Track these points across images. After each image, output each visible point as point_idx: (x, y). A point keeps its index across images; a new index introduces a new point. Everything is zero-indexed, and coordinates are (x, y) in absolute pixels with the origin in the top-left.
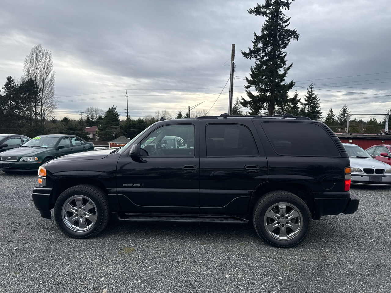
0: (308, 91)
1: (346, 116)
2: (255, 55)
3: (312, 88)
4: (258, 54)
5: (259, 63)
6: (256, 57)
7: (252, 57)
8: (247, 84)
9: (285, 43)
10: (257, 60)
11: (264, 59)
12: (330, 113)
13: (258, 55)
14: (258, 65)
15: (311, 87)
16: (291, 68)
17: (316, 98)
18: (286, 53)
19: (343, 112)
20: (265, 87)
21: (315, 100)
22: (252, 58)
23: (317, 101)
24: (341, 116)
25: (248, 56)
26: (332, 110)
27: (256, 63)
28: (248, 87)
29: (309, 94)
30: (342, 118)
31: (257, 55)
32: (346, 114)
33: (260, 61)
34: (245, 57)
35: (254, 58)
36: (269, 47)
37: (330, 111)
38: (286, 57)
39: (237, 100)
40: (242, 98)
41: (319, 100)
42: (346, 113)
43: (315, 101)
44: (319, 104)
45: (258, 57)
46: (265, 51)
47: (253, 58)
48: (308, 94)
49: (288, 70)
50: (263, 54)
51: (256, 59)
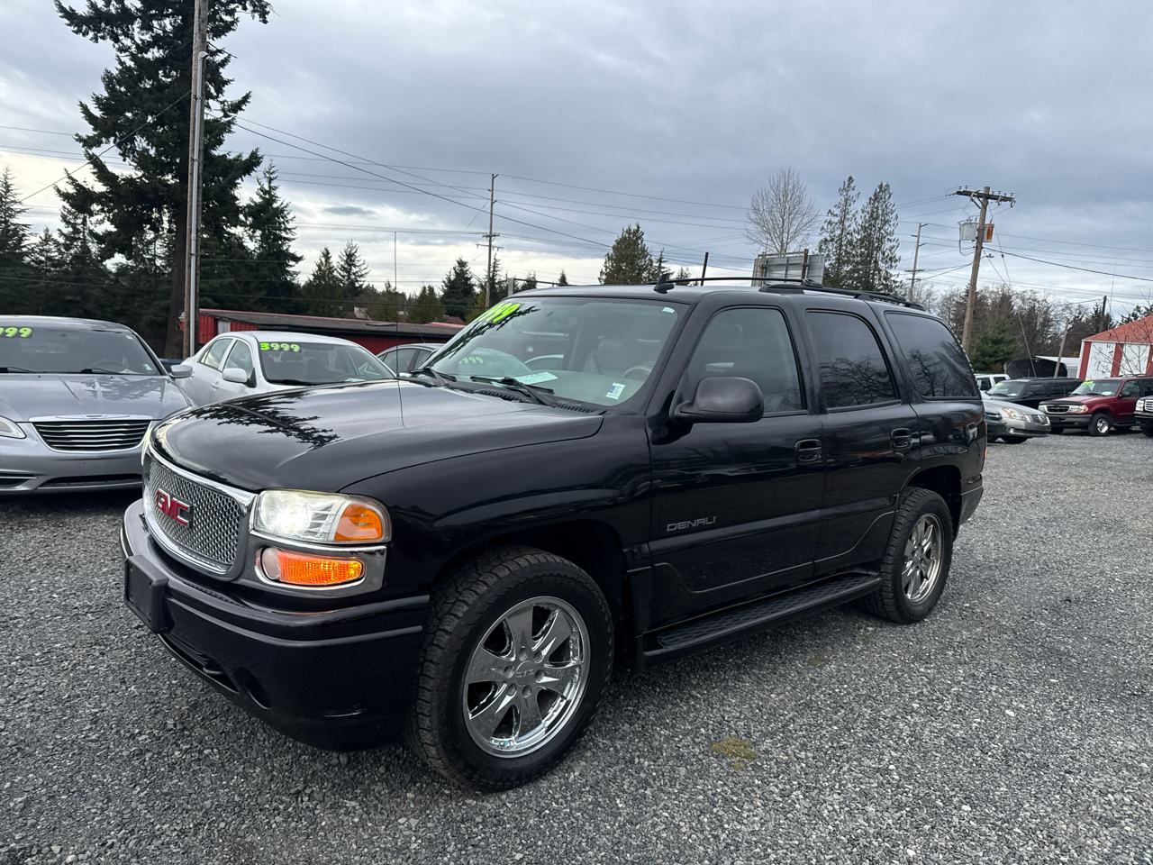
0: (259, 187)
1: (354, 274)
2: (113, 32)
3: (270, 180)
4: (123, 30)
5: (130, 63)
6: (116, 40)
7: (102, 34)
8: (88, 130)
9: (217, 20)
10: (121, 50)
11: (149, 55)
12: (323, 260)
13: (127, 35)
14: (129, 69)
15: (268, 175)
16: (244, 107)
17: (286, 213)
18: (226, 55)
19: (346, 262)
20: (159, 153)
21: (283, 218)
22: (100, 40)
23: (287, 221)
24: (342, 273)
25: (84, 27)
26: (328, 253)
27: (122, 63)
28: (89, 143)
29: (264, 198)
30: (343, 276)
31: (120, 32)
32: (353, 268)
33: (133, 57)
34: (72, 28)
35: (109, 42)
36: (168, 16)
37: (324, 256)
38: (228, 66)
39: (6, 178)
40: (70, 178)
41: (291, 220)
42: (355, 266)
43: (282, 220)
44: (293, 230)
45: (127, 42)
46: (150, 28)
47: (103, 38)
48: (261, 197)
49: (235, 112)
50: (147, 37)
51: (116, 46)
